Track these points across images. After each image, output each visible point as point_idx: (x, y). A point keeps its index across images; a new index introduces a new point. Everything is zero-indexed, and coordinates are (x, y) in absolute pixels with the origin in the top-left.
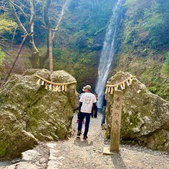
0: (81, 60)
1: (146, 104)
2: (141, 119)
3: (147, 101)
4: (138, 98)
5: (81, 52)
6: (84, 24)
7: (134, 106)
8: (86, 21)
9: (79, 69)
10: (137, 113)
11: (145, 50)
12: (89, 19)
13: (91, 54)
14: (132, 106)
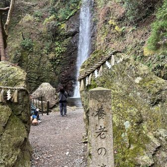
0: (56, 49)
1: (156, 104)
2: (150, 136)
3: (158, 97)
4: (139, 94)
5: (54, 41)
6: (54, 10)
7: (134, 111)
8: (56, 6)
9: (55, 60)
10: (140, 123)
11: (123, 28)
12: (58, 3)
13: (66, 41)
14: (129, 111)
